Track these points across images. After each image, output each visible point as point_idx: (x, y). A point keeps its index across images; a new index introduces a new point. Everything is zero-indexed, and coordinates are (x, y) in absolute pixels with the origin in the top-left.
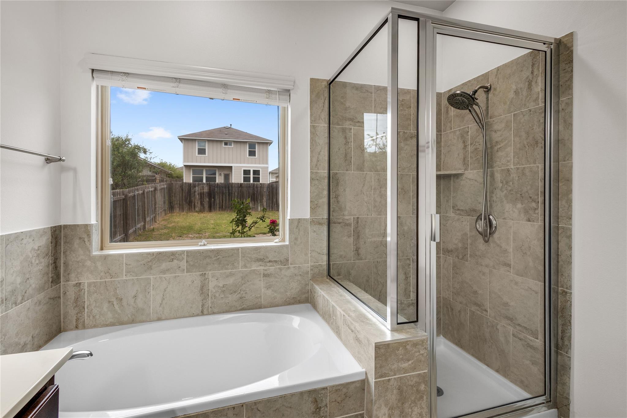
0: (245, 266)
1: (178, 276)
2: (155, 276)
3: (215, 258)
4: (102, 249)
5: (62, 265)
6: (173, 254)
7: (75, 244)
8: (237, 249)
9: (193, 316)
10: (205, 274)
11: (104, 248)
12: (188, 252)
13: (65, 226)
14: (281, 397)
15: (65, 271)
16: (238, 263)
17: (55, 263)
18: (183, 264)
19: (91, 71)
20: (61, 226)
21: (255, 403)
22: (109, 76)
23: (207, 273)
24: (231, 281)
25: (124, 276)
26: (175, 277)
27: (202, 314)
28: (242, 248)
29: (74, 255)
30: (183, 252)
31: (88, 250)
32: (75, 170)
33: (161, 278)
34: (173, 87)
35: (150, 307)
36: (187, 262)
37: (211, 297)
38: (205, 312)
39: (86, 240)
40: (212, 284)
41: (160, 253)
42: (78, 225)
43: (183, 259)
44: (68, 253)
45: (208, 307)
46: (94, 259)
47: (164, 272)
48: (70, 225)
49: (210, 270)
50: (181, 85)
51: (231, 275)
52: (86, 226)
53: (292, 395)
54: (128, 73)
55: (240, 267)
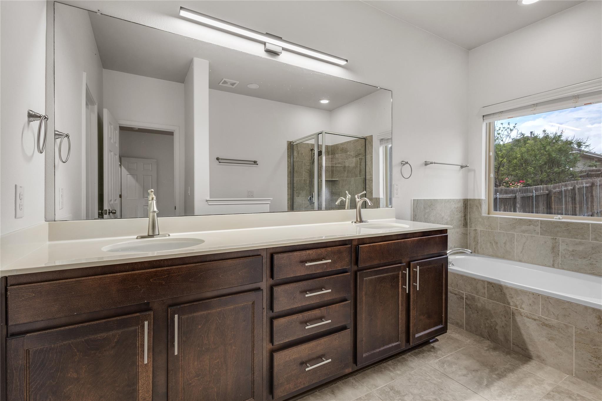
0: (596, 239)
1: (534, 236)
2: (518, 234)
3: (565, 228)
4: (489, 214)
5: (468, 219)
6: (530, 221)
7: (474, 209)
8: (588, 224)
9: (545, 266)
10: (556, 238)
11: (490, 214)
12: (541, 221)
13: (470, 200)
14: (568, 302)
15: (470, 222)
16: (589, 236)
17: (465, 216)
18: (538, 229)
19: (482, 117)
20: (468, 199)
21: (548, 297)
22: (492, 116)
23: (558, 238)
24: (581, 248)
25: (499, 230)
26: (532, 236)
27: (553, 266)
28: (592, 224)
29: (474, 215)
30: (538, 220)
31: (480, 213)
32: (474, 171)
33: (521, 235)
34: (532, 111)
35: (514, 252)
36: (541, 228)
37: (561, 257)
38: (556, 265)
39: (479, 207)
40: (562, 247)
41: (521, 219)
42: (475, 199)
43: (538, 225)
44: (471, 213)
45: (559, 263)
46: (483, 218)
47: (524, 232)
48: (472, 199)
49: (561, 237)
50: (538, 108)
51: (580, 244)
52: (479, 200)
53: (578, 305)
54: (502, 111)
55: (590, 239)
